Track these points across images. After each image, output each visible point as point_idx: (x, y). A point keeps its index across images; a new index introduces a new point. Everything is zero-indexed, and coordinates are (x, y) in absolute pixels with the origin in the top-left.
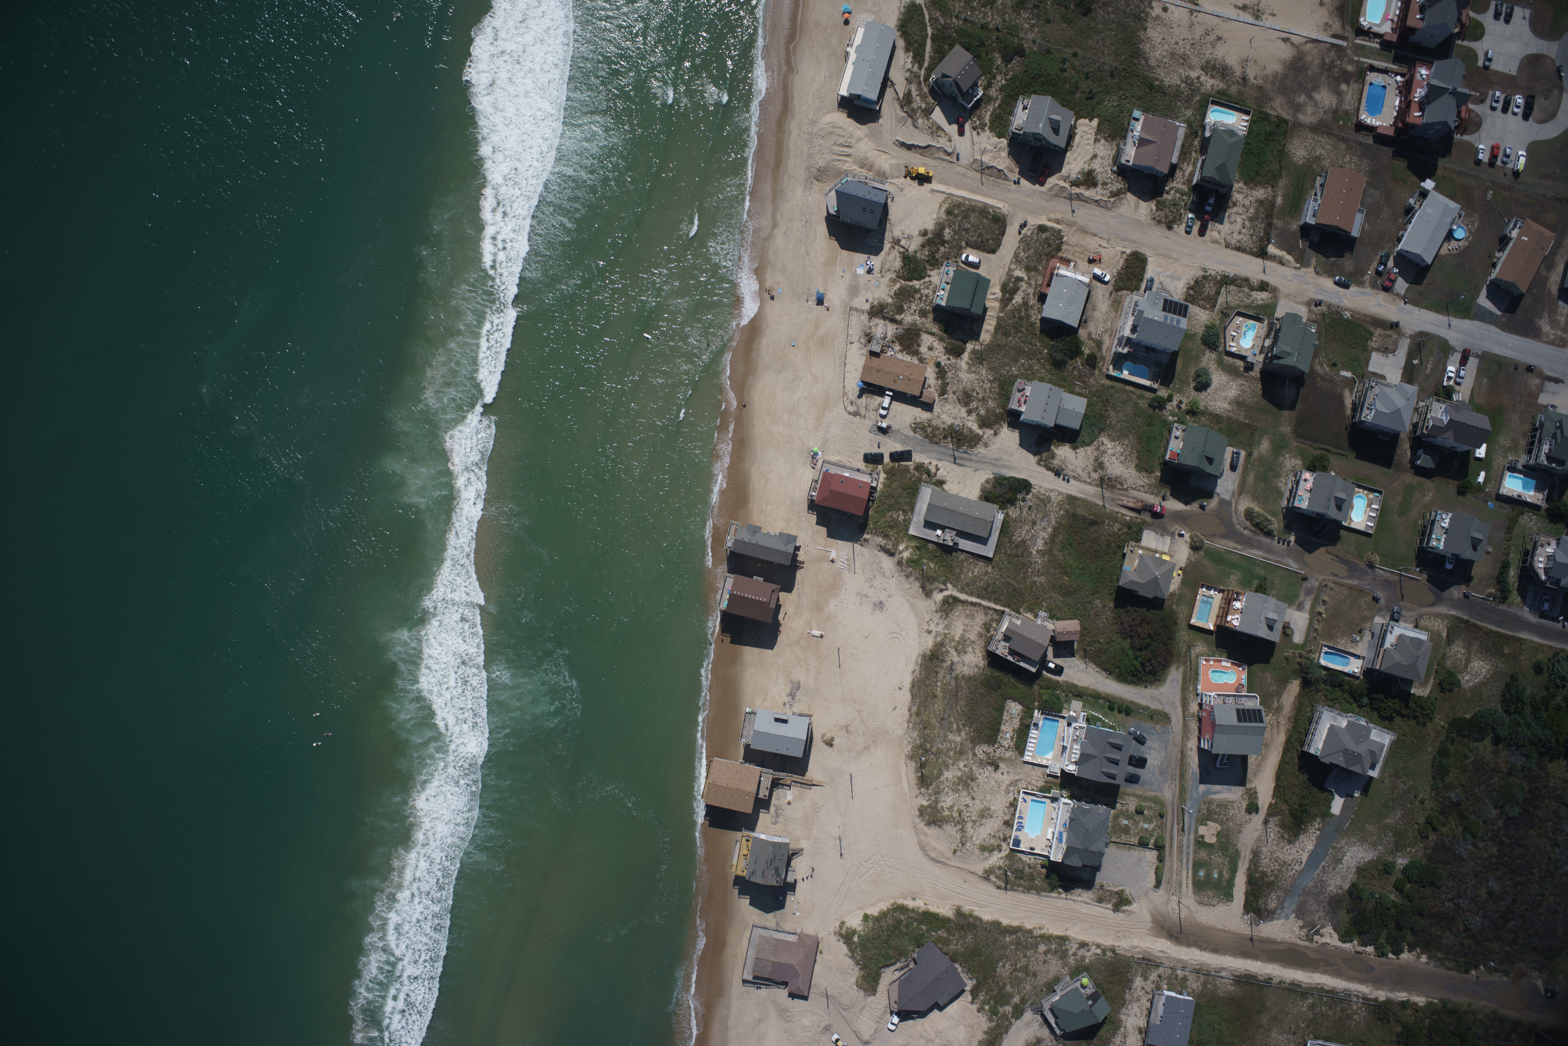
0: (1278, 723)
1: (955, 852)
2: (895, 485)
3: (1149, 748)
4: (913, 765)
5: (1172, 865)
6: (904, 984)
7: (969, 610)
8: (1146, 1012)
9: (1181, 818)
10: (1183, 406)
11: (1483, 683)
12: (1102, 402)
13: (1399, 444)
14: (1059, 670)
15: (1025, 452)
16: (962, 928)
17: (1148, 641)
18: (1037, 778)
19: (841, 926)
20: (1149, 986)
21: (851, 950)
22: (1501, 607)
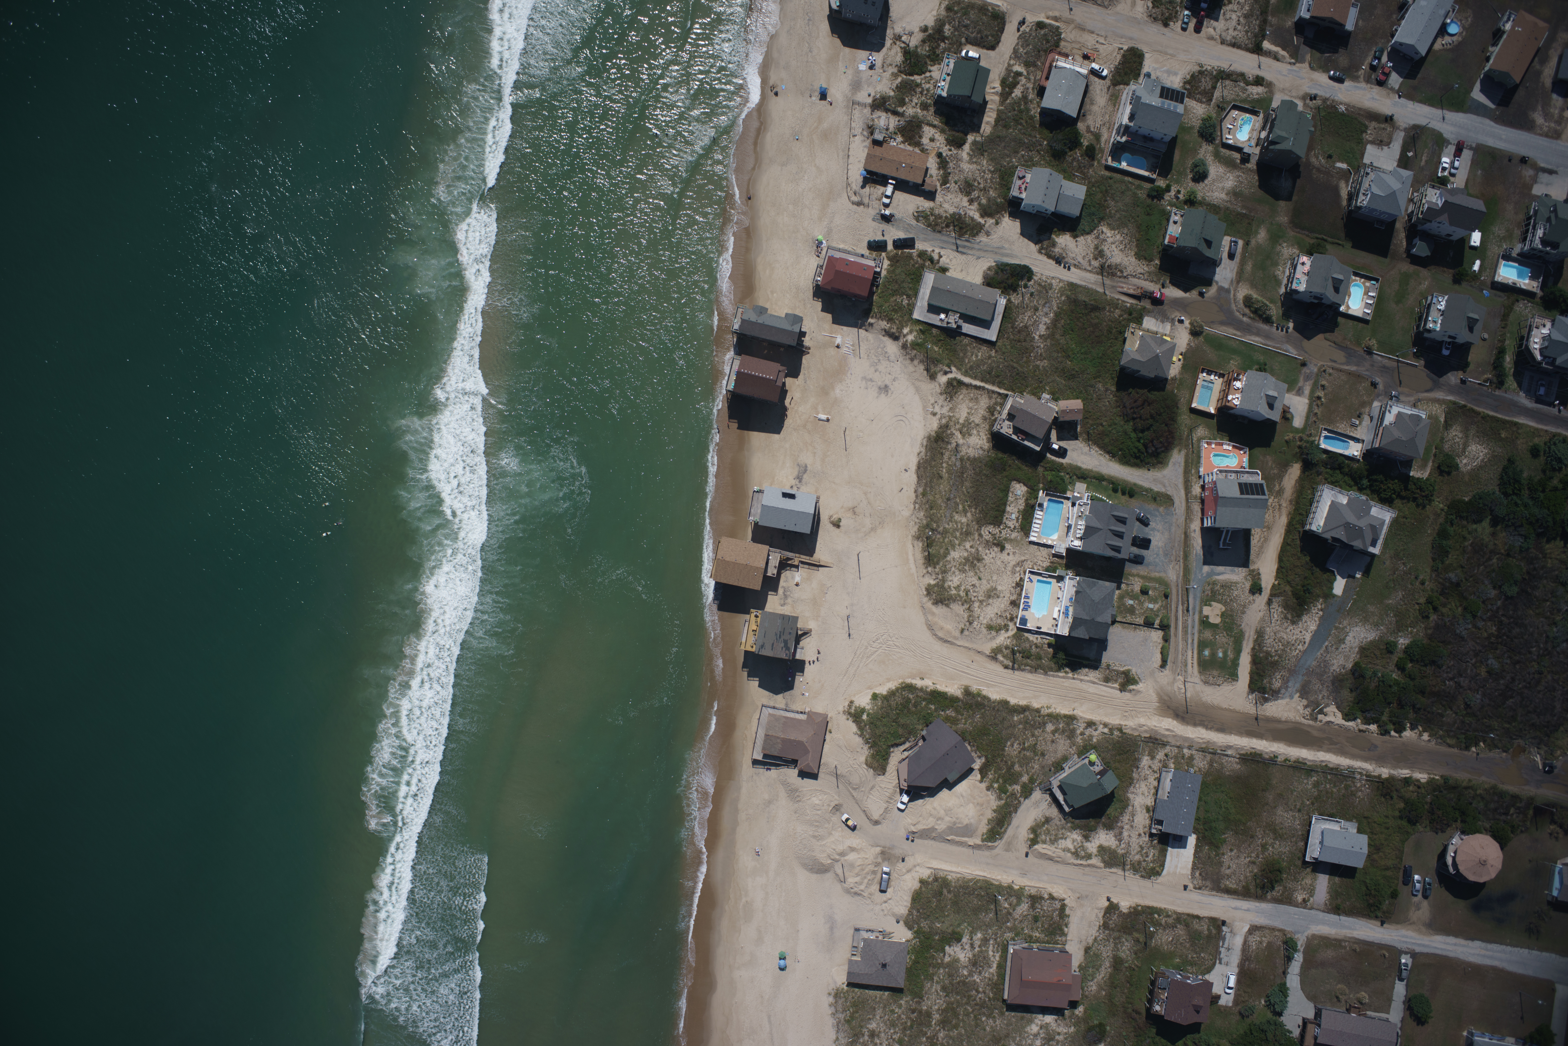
0: (1280, 505)
1: (962, 631)
2: (898, 271)
3: (1153, 529)
4: (919, 545)
5: (1177, 645)
6: (912, 761)
7: (973, 393)
8: (1153, 791)
9: (1185, 599)
10: (1181, 196)
11: (1480, 466)
12: (1101, 192)
13: (1395, 234)
14: (1062, 453)
15: (1026, 240)
16: (971, 706)
17: (1150, 421)
18: (1042, 558)
19: (850, 706)
20: (1156, 765)
21: (860, 728)
22: (1497, 392)
